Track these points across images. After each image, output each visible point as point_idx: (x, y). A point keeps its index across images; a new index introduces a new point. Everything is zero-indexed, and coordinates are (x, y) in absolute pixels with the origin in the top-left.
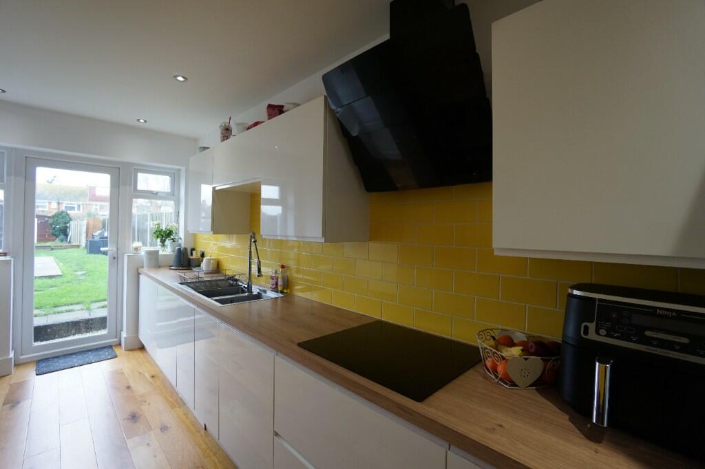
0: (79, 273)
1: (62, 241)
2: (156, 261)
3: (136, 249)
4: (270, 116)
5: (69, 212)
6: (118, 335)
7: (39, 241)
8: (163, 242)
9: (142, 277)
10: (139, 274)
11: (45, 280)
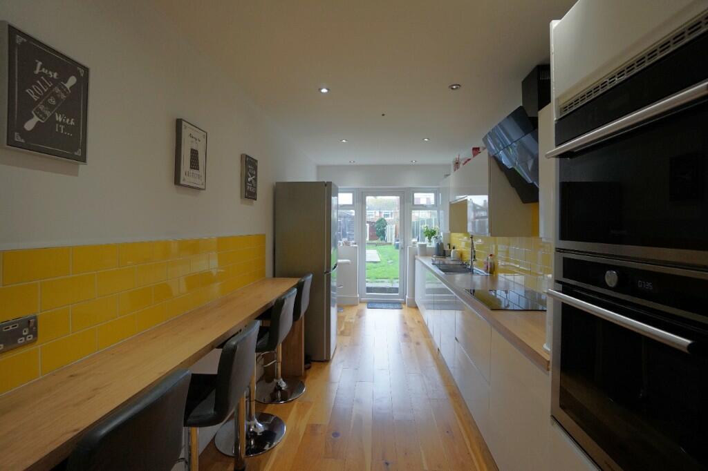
0: (390, 261)
1: (382, 240)
2: (424, 251)
3: (414, 243)
4: (474, 155)
5: (386, 219)
6: (404, 297)
7: (370, 239)
8: (430, 239)
9: (416, 261)
10: (415, 259)
11: (372, 264)
